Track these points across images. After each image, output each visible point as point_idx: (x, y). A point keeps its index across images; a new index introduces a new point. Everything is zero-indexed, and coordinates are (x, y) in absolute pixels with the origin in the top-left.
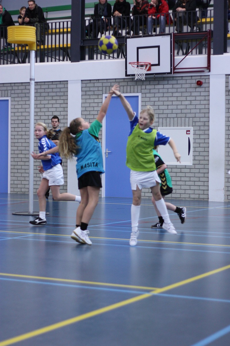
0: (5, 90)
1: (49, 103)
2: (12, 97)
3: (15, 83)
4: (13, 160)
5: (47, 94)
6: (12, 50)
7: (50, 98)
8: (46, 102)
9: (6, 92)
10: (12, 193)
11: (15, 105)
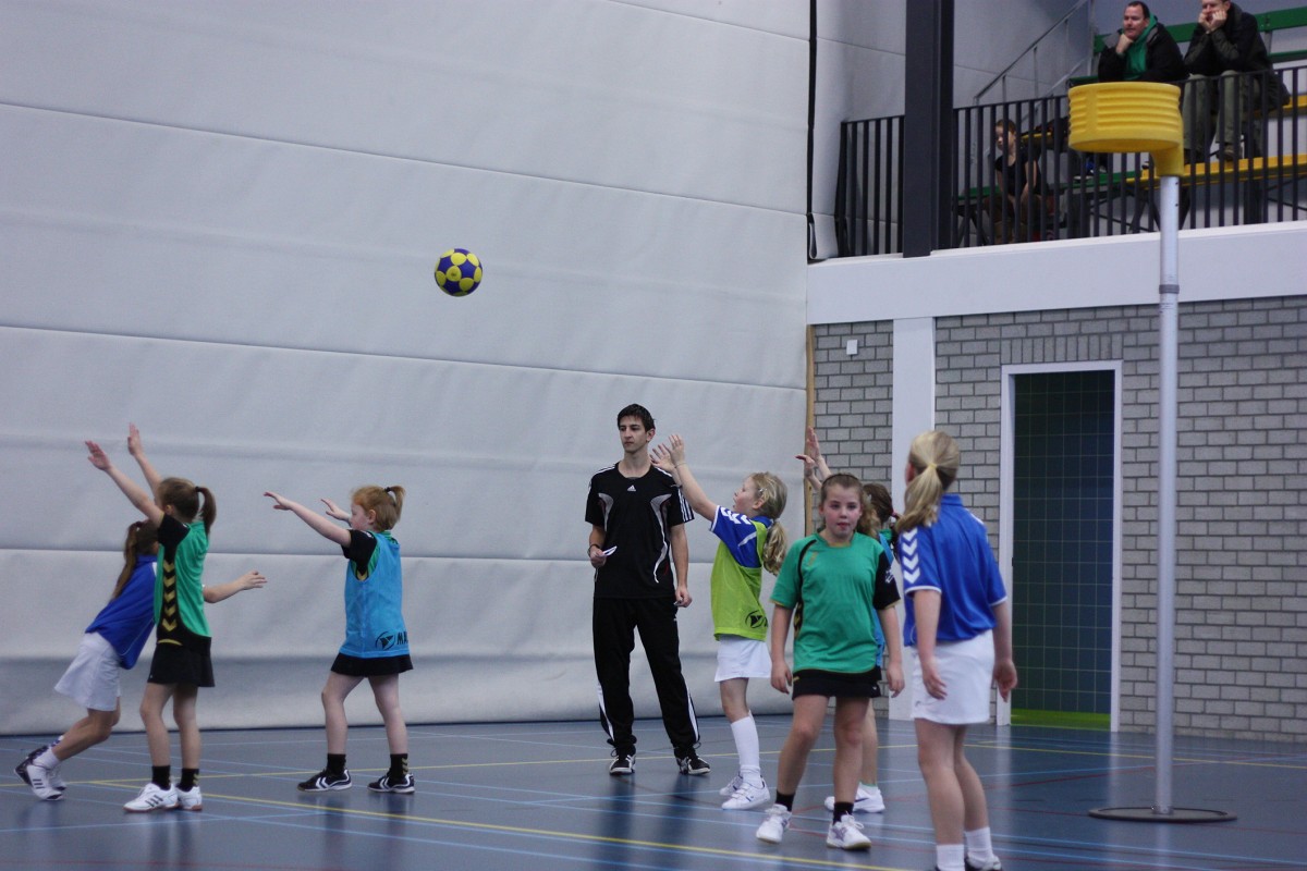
0: (1100, 335)
1: (1272, 381)
2: (1126, 361)
3: (1137, 307)
4: (1129, 601)
5: (1260, 347)
6: (1129, 180)
7: (1272, 362)
8: (1258, 377)
9: (1105, 340)
10: (1125, 729)
11: (1140, 390)
